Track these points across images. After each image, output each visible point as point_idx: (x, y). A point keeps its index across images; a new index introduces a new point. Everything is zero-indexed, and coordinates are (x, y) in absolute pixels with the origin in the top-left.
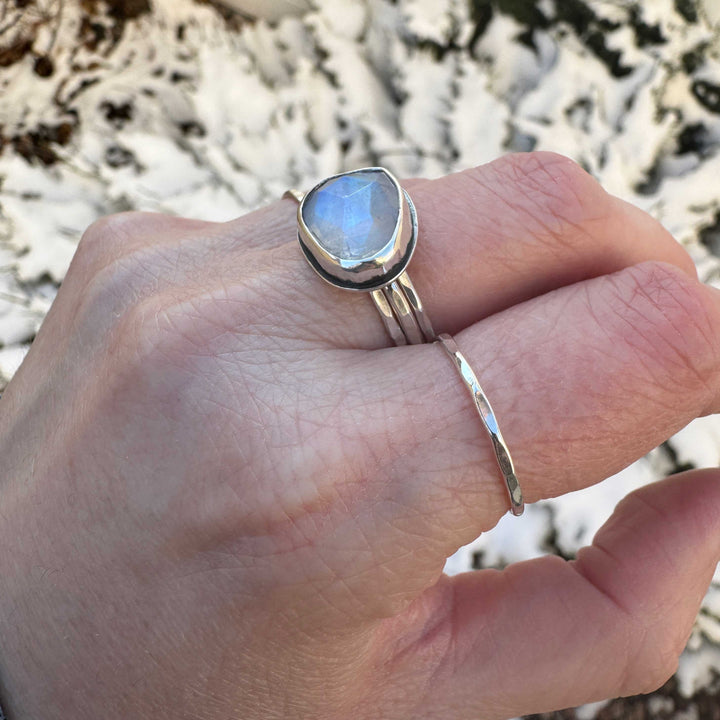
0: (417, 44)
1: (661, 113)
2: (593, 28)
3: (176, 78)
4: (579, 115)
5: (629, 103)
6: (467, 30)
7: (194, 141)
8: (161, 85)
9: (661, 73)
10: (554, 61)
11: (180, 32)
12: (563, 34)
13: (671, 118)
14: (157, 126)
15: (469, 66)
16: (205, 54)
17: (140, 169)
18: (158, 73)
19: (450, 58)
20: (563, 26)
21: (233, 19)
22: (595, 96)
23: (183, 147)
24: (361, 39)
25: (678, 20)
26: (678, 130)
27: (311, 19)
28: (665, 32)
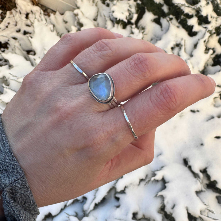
0: (116, 22)
1: (207, 50)
2: (182, 17)
3: (25, 33)
4: (176, 50)
5: (195, 46)
6: (135, 16)
7: (31, 57)
8: (19, 35)
9: (208, 35)
10: (168, 30)
11: (27, 16)
12: (171, 19)
13: (211, 52)
14: (17, 51)
15: (136, 31)
16: (36, 24)
17: (10, 67)
18: (19, 31)
19: (128, 27)
20: (171, 16)
21: (47, 11)
22: (183, 43)
23: (27, 59)
24: (95, 20)
25: (215, 15)
26: (213, 56)
27: (76, 11)
28: (210, 19)
